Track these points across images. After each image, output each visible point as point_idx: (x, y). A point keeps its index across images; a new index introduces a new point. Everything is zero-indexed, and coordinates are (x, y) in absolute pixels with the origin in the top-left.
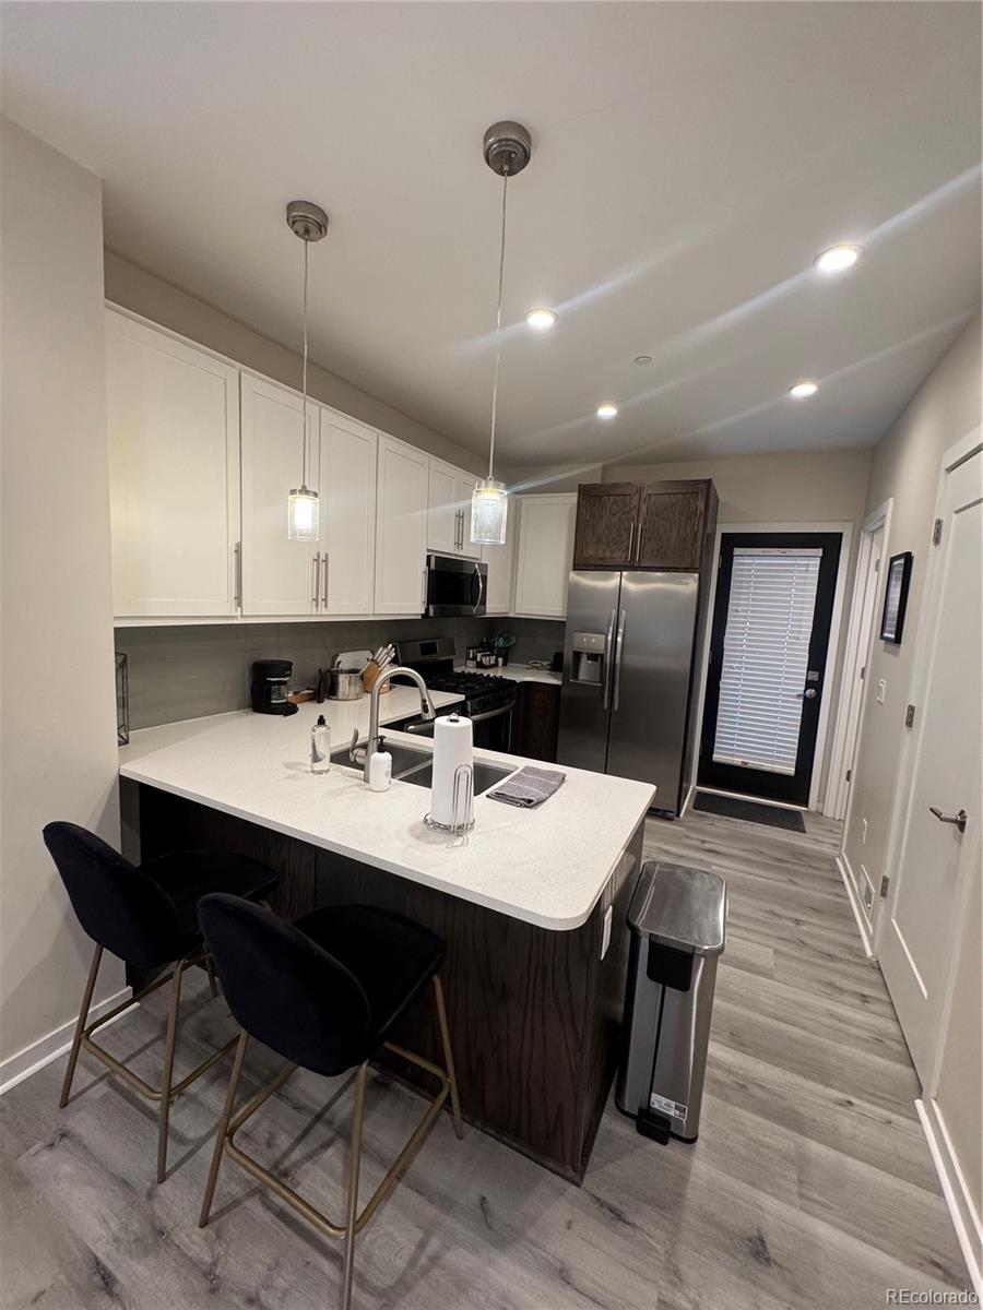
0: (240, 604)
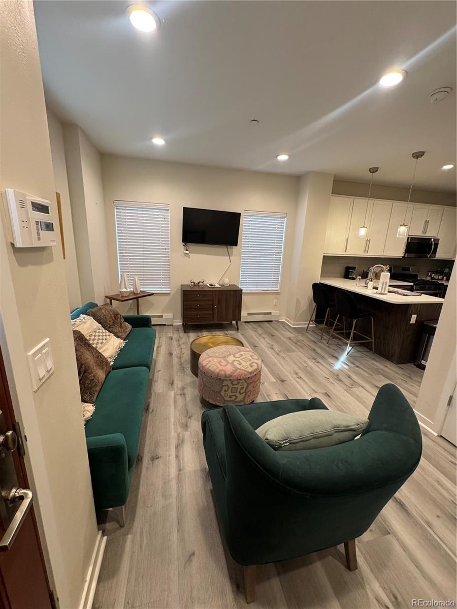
0: (346, 251)
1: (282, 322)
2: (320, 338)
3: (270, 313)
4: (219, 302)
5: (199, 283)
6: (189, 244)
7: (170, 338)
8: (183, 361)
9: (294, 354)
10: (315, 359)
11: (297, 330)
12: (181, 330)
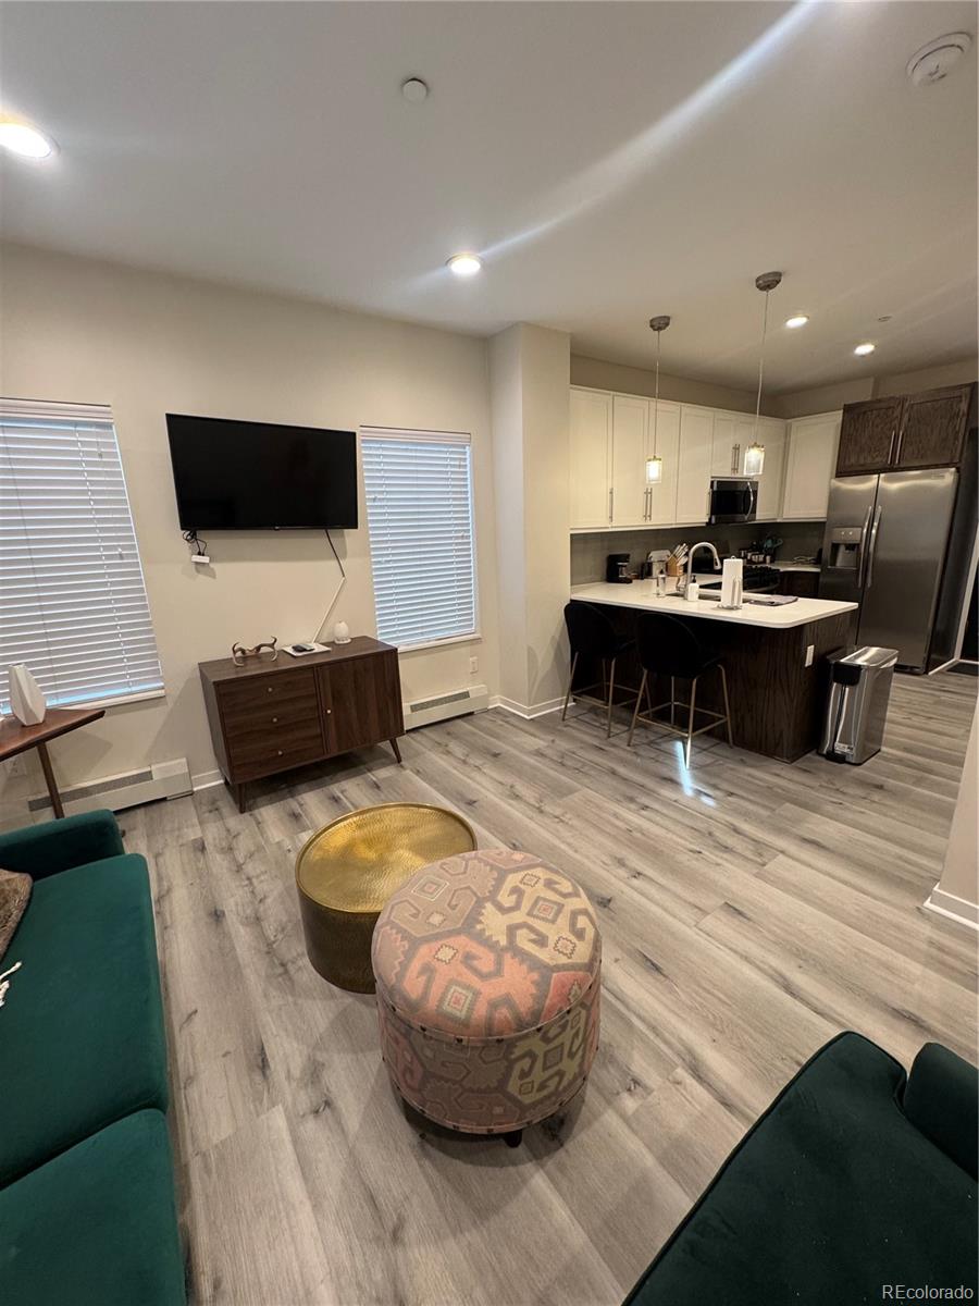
0: (611, 520)
1: (497, 711)
2: (606, 736)
3: (465, 695)
4: (337, 697)
5: (258, 648)
6: (202, 532)
7: (195, 849)
8: (270, 933)
9: (576, 797)
10: (632, 800)
11: (543, 724)
12: (227, 804)
